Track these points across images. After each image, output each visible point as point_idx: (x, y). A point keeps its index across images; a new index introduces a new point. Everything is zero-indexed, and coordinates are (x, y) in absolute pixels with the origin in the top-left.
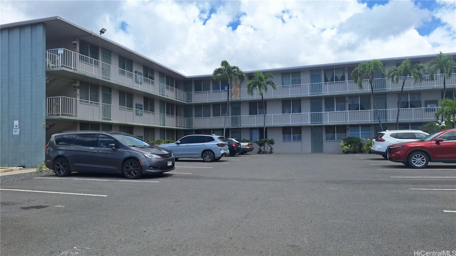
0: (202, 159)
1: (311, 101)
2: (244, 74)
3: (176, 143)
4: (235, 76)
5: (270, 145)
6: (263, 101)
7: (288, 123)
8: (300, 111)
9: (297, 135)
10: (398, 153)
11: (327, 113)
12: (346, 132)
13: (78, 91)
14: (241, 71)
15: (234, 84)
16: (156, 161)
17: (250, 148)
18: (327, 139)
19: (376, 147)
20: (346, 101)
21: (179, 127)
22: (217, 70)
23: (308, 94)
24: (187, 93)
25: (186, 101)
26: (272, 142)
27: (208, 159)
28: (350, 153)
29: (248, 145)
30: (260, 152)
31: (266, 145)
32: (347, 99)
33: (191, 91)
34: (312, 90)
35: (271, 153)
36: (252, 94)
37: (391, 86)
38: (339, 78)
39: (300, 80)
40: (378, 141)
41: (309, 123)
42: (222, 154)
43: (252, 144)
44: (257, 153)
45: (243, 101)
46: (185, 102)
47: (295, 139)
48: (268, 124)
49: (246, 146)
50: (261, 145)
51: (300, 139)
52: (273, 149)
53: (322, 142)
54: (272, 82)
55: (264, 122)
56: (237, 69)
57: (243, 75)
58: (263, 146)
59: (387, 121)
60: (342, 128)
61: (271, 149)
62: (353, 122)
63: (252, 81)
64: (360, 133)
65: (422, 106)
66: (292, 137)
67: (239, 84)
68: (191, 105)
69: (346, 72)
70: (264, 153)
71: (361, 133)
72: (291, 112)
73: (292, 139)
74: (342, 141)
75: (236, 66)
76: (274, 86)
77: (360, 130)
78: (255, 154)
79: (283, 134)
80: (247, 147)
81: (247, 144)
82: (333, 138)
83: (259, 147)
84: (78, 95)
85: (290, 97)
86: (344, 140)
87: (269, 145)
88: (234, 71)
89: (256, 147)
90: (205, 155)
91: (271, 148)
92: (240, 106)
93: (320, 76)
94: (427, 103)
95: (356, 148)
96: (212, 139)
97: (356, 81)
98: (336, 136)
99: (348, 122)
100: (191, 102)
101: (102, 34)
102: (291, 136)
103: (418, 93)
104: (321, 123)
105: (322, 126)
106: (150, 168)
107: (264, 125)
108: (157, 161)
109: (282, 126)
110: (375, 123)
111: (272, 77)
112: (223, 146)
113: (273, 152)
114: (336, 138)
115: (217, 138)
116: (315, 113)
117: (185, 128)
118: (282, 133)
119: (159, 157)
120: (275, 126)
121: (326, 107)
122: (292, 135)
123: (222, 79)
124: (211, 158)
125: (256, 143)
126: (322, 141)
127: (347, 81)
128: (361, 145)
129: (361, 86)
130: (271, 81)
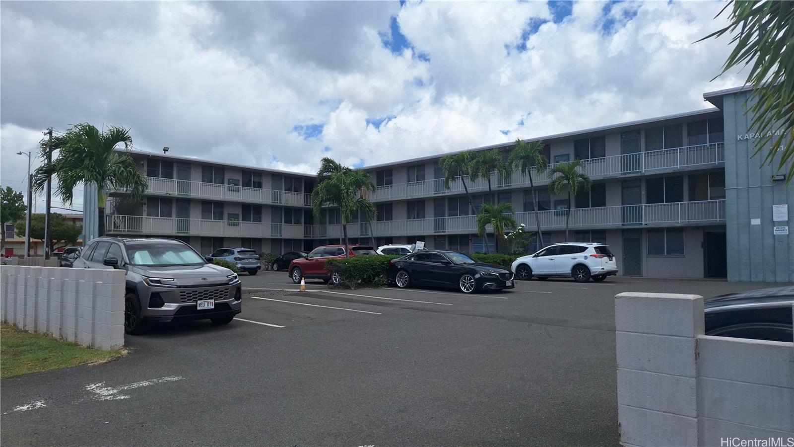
1: (434, 202)
8: (424, 216)
13: (145, 208)
32: (469, 199)
39: (424, 175)
64: (484, 245)
65: (552, 209)
72: (416, 218)
84: (145, 211)
98: (459, 249)
99: (471, 231)
101: (166, 152)
104: (444, 232)
105: (445, 236)
116: (437, 219)
121: (450, 210)
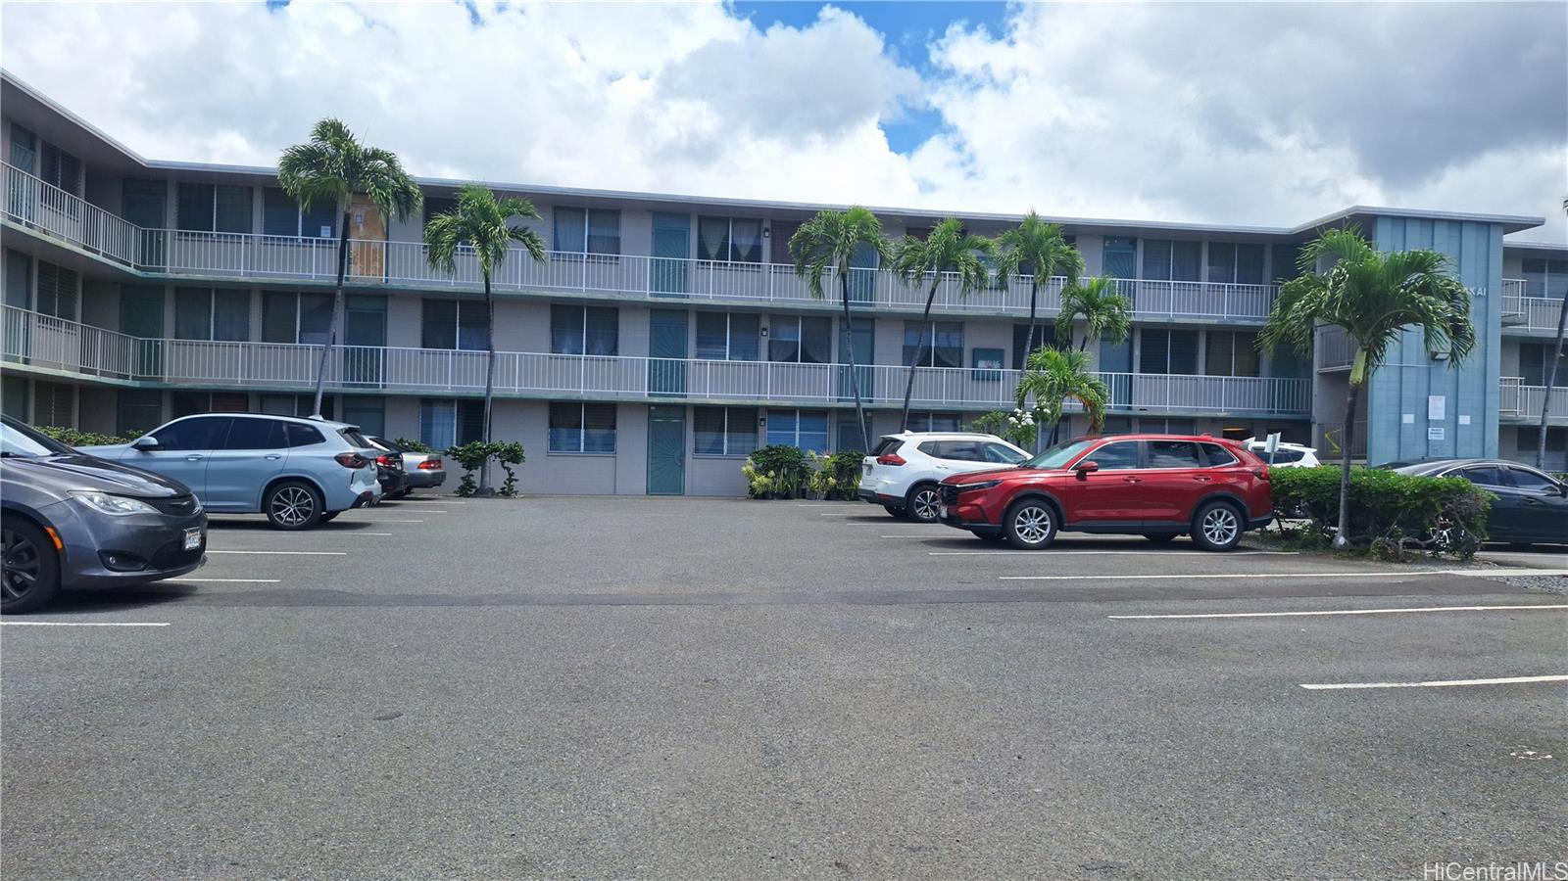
0: (264, 517)
1: (651, 317)
2: (413, 183)
3: (133, 447)
4: (377, 187)
5: (507, 464)
6: (488, 299)
7: (573, 387)
8: (614, 351)
9: (598, 433)
10: (979, 501)
11: (706, 364)
12: (755, 431)
14: (403, 175)
15: (359, 220)
16: (132, 530)
17: (433, 474)
18: (697, 451)
19: (878, 481)
20: (760, 330)
21: (103, 374)
22: (298, 151)
23: (646, 294)
24: (144, 232)
25: (135, 267)
26: (514, 455)
27: (290, 516)
28: (772, 499)
29: (427, 464)
30: (466, 490)
31: (494, 464)
32: (765, 323)
33: (161, 223)
34: (658, 283)
35: (506, 493)
36: (451, 267)
37: (892, 295)
38: (744, 253)
39: (618, 239)
40: (885, 463)
41: (643, 394)
42: (359, 496)
43: (439, 461)
44: (455, 492)
45: (398, 290)
46: (132, 270)
47: (593, 444)
48: (499, 390)
49: (419, 468)
50: (470, 464)
51: (609, 445)
52: (516, 480)
53: (680, 461)
54: (528, 232)
55: (490, 379)
56: (390, 162)
57: (411, 187)
58: (480, 468)
59: (871, 401)
60: (745, 418)
61: (510, 480)
62: (783, 399)
63: (449, 219)
64: (797, 433)
65: (965, 365)
66: (582, 438)
67: (385, 224)
68: (159, 287)
69: (767, 234)
70: (483, 492)
71: (800, 435)
72: (584, 351)
73: (582, 444)
74: (749, 459)
75: (382, 148)
76: (537, 247)
77: (798, 427)
78: (447, 497)
79: (551, 426)
80: (425, 471)
81: (424, 458)
82: (717, 448)
83: (465, 472)
85: (583, 295)
86: (755, 455)
87: (503, 462)
88: (375, 170)
89: (455, 471)
90: (278, 499)
91: (511, 475)
92: (386, 310)
93: (684, 236)
94: (979, 354)
95: (790, 483)
96: (315, 437)
97: (801, 271)
98: (726, 441)
99: (768, 399)
100: (164, 270)
102: (580, 434)
103: (956, 324)
104: (682, 396)
105: (683, 407)
106: (102, 560)
107: (489, 389)
108: (134, 526)
109: (552, 397)
110: (842, 405)
111: (529, 214)
112: (361, 467)
113: (515, 489)
114: (725, 447)
115: (338, 431)
116: (661, 361)
117: (129, 383)
118: (547, 425)
119: (147, 509)
120: (524, 396)
121: (700, 343)
122: (583, 431)
123: (314, 196)
124: (305, 514)
125: (450, 457)
126: (683, 454)
127: (766, 263)
128: (804, 473)
129: (817, 287)
130: (526, 229)
